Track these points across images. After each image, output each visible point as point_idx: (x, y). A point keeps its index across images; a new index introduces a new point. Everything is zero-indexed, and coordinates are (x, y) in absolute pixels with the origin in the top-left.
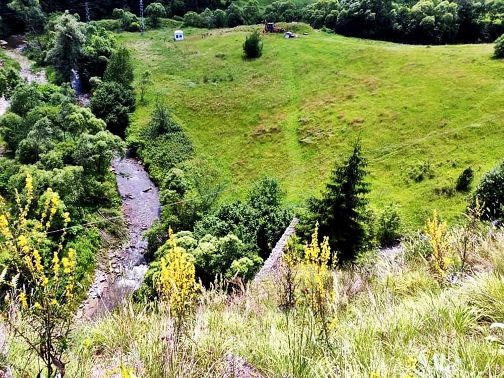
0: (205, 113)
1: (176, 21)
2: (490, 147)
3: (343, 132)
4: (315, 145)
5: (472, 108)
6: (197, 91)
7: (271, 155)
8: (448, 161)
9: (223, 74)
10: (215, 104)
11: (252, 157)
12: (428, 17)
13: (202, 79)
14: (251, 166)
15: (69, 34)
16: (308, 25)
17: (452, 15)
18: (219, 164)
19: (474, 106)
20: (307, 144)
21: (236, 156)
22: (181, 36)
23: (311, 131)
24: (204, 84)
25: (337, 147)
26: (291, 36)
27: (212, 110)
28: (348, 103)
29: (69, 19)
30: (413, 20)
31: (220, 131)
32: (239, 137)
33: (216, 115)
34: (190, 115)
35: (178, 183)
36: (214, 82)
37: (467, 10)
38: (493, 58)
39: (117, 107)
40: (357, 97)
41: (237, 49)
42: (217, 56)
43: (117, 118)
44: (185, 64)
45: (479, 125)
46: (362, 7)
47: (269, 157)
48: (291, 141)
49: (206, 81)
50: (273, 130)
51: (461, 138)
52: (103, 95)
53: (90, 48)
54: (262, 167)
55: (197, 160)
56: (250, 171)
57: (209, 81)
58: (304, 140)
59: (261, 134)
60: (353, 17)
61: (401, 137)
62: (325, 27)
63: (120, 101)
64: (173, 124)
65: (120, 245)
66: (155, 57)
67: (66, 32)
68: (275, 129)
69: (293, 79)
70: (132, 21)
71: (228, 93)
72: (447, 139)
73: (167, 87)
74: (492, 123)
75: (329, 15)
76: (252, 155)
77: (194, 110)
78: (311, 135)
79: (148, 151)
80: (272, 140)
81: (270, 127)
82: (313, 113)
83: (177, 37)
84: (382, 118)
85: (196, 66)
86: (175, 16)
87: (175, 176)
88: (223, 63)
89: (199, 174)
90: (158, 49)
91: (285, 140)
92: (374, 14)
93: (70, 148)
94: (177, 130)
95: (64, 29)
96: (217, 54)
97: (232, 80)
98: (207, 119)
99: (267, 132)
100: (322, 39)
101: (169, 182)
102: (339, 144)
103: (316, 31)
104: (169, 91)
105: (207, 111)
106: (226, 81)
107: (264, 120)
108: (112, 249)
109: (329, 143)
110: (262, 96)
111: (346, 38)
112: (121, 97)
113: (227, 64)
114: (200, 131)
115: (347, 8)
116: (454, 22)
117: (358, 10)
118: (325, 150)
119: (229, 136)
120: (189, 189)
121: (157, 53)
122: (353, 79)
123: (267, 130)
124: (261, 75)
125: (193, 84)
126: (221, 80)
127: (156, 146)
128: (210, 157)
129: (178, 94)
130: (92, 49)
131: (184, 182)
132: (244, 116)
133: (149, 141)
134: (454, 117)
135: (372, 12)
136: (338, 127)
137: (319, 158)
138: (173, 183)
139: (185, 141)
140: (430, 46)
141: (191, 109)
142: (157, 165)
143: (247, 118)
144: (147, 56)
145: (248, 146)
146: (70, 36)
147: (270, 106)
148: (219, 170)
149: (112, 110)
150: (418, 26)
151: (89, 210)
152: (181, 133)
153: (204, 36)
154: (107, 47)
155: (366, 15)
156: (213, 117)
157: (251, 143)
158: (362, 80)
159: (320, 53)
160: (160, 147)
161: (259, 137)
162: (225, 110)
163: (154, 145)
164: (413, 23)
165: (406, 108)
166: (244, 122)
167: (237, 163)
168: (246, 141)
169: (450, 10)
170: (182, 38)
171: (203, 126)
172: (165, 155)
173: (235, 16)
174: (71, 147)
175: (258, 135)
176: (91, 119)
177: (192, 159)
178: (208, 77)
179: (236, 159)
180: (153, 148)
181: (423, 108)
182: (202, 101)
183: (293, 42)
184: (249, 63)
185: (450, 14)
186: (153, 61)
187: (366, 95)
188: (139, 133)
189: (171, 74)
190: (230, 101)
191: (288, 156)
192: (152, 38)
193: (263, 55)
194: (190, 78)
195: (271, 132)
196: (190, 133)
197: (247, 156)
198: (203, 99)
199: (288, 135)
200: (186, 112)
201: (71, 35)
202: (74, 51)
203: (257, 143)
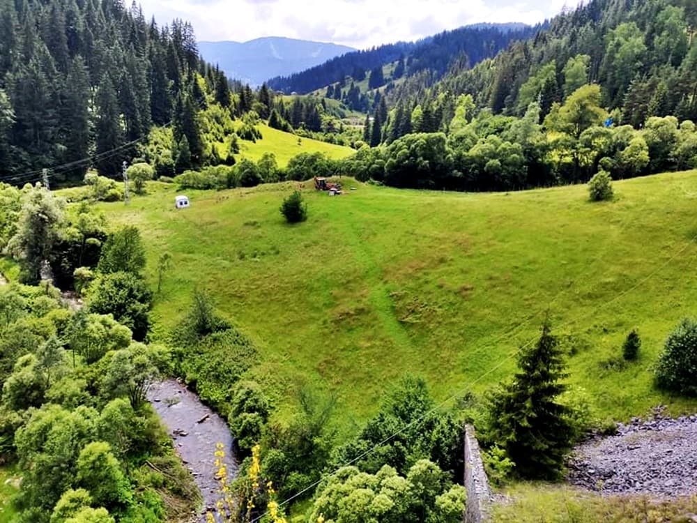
0: (256, 299)
1: (166, 184)
2: (636, 304)
3: (452, 304)
4: (423, 325)
5: (593, 260)
6: (233, 271)
7: (369, 345)
8: (596, 326)
9: (262, 246)
10: (267, 285)
11: (342, 350)
12: (491, 162)
13: (237, 256)
14: (344, 364)
15: (43, 213)
16: (353, 179)
17: (518, 157)
18: (300, 367)
19: (594, 257)
20: (413, 324)
21: (320, 352)
22: (186, 203)
23: (412, 307)
24: (241, 262)
25: (452, 324)
26: (336, 193)
27: (265, 294)
28: (443, 268)
29: (42, 194)
30: (473, 165)
31: (286, 321)
32: (315, 325)
33: (272, 300)
34: (235, 305)
35: (256, 401)
36: (255, 256)
37: (531, 149)
38: (590, 201)
39: (133, 306)
40: (452, 260)
41: (271, 213)
42: (246, 224)
43: (133, 321)
44: (204, 238)
45: (611, 279)
46: (411, 155)
47: (367, 348)
48: (388, 324)
49: (242, 257)
50: (360, 311)
51: (597, 297)
52: (112, 292)
53: (72, 230)
54: (362, 362)
55: (266, 365)
56: (347, 370)
57: (246, 256)
58: (406, 320)
59: (345, 319)
60: (404, 167)
61: (527, 303)
62: (372, 180)
63: (135, 297)
64: (217, 319)
65: (193, 509)
66: (159, 233)
67: (39, 212)
68: (362, 310)
69: (359, 245)
70: (110, 188)
71: (279, 271)
72: (581, 300)
73: (190, 270)
74: (625, 276)
75: (374, 166)
76: (342, 347)
77: (240, 297)
78: (413, 312)
79: (189, 362)
80: (363, 324)
81: (353, 307)
82: (404, 284)
83: (181, 204)
84: (494, 282)
85: (222, 240)
86: (162, 177)
87: (252, 391)
88: (259, 232)
89: (277, 384)
90: (159, 221)
91: (380, 322)
92: (427, 161)
93: (90, 374)
94: (225, 328)
95: (35, 208)
96: (246, 221)
97: (278, 253)
98: (262, 308)
99: (352, 315)
100: (376, 194)
101: (243, 402)
102: (454, 320)
103: (364, 185)
104: (194, 276)
105: (258, 296)
106: (270, 254)
107: (342, 300)
108: (182, 518)
109: (441, 320)
110: (328, 269)
111: (400, 190)
112: (135, 292)
113: (263, 233)
114: (257, 324)
115: (394, 157)
116: (522, 164)
117: (408, 158)
118: (439, 329)
119: (300, 327)
120: (273, 408)
121: (160, 226)
122: (436, 239)
123: (352, 312)
124: (316, 243)
125: (226, 263)
126: (263, 254)
127: (200, 354)
128: (284, 358)
129: (209, 278)
130: (76, 230)
131: (265, 399)
132: (312, 298)
133: (189, 347)
134: (578, 273)
135: (425, 159)
136: (443, 298)
137: (436, 341)
138: (249, 402)
139: (240, 341)
140: (509, 193)
141: (235, 296)
142: (210, 381)
143: (318, 299)
144: (147, 232)
145: (333, 336)
146: (44, 216)
147: (344, 281)
148: (304, 374)
149: (126, 310)
150: (482, 172)
151: (135, 463)
152: (233, 330)
153: (220, 200)
154: (97, 226)
155: (418, 164)
156: (269, 304)
157: (335, 332)
158: (448, 238)
159: (379, 210)
160: (208, 355)
161: (343, 323)
162: (284, 292)
163: (197, 352)
164: (474, 169)
165: (517, 268)
166: (316, 305)
167: (325, 361)
168: (326, 330)
169: (514, 151)
170: (188, 205)
171: (259, 316)
172: (219, 364)
173: (251, 173)
174: (92, 371)
175: (342, 320)
176: (114, 328)
177: (259, 364)
178: (244, 252)
179: (320, 355)
180: (197, 357)
181: (537, 266)
182: (247, 284)
183: (341, 199)
184: (293, 229)
185: (515, 155)
186: (158, 237)
187: (461, 257)
188: (171, 339)
189: (189, 253)
190: (286, 280)
191: (391, 343)
192: (143, 208)
193: (309, 218)
194: (218, 256)
195: (359, 314)
196: (245, 329)
197: (335, 350)
198: (247, 281)
199: (382, 315)
200: (229, 301)
201: (46, 215)
202: (49, 235)
203: (343, 331)
